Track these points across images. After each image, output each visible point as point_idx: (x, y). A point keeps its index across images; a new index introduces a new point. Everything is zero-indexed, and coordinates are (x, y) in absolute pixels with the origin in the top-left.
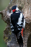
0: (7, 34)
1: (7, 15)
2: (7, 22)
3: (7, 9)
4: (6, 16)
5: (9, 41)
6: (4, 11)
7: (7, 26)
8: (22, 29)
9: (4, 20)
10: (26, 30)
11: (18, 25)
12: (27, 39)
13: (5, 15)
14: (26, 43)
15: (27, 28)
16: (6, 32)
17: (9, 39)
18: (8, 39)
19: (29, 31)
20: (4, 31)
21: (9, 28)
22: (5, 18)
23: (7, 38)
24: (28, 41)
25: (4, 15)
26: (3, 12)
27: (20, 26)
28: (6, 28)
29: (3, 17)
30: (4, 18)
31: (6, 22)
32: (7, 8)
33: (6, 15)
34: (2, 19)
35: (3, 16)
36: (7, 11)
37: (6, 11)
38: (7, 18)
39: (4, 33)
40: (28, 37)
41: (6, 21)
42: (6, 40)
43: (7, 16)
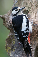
0: (10, 43)
1: (9, 21)
2: (10, 29)
3: (9, 12)
4: (8, 22)
5: (12, 52)
6: (6, 15)
7: (10, 33)
9: (6, 26)
11: (23, 32)
12: (35, 49)
13: (7, 20)
16: (9, 40)
17: (13, 49)
18: (11, 49)
20: (7, 40)
21: (13, 36)
22: (7, 24)
23: (10, 48)
25: (6, 20)
26: (5, 16)
28: (9, 36)
29: (5, 22)
30: (7, 23)
31: (8, 29)
33: (9, 20)
34: (4, 25)
35: (6, 21)
37: (9, 15)
38: (10, 24)
39: (6, 41)
42: (9, 51)
43: (10, 21)
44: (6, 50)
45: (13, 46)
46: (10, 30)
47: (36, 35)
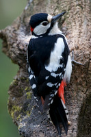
0: (20, 96)
1: (18, 42)
2: (20, 62)
3: (18, 23)
4: (15, 45)
5: (25, 118)
6: (10, 28)
7: (19, 72)
8: (59, 85)
9: (9, 56)
10: (74, 86)
12: (78, 110)
13: (12, 41)
14: (76, 124)
15: (77, 79)
16: (17, 89)
18: (22, 112)
19: (82, 88)
20: (11, 88)
21: (26, 79)
22: (13, 49)
23: (18, 107)
24: (80, 115)
25: (10, 41)
26: (8, 32)
27: (54, 75)
28: (17, 80)
29: (6, 46)
30: (11, 49)
31: (15, 61)
32: (19, 20)
33: (17, 40)
34: (4, 52)
35: (8, 43)
36: (18, 29)
37: (16, 29)
38: (20, 50)
39: (9, 92)
40: (80, 104)
41: (17, 57)
42: (17, 114)
43: (20, 43)
44: (10, 113)
45: (27, 103)
46: (19, 64)
47: (82, 78)
